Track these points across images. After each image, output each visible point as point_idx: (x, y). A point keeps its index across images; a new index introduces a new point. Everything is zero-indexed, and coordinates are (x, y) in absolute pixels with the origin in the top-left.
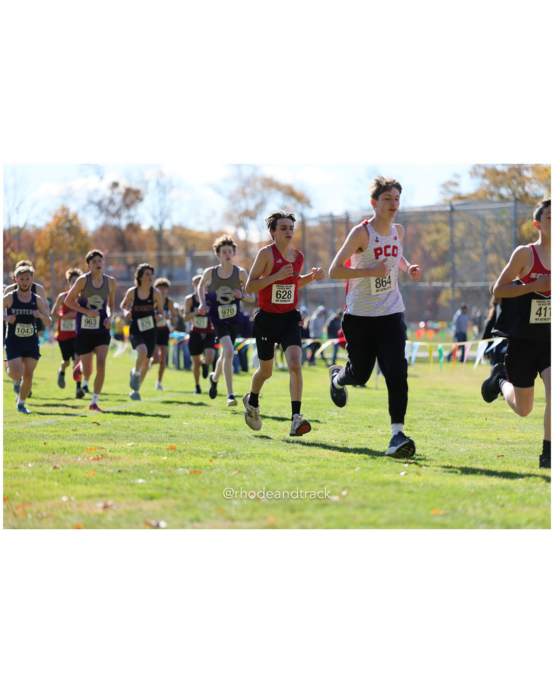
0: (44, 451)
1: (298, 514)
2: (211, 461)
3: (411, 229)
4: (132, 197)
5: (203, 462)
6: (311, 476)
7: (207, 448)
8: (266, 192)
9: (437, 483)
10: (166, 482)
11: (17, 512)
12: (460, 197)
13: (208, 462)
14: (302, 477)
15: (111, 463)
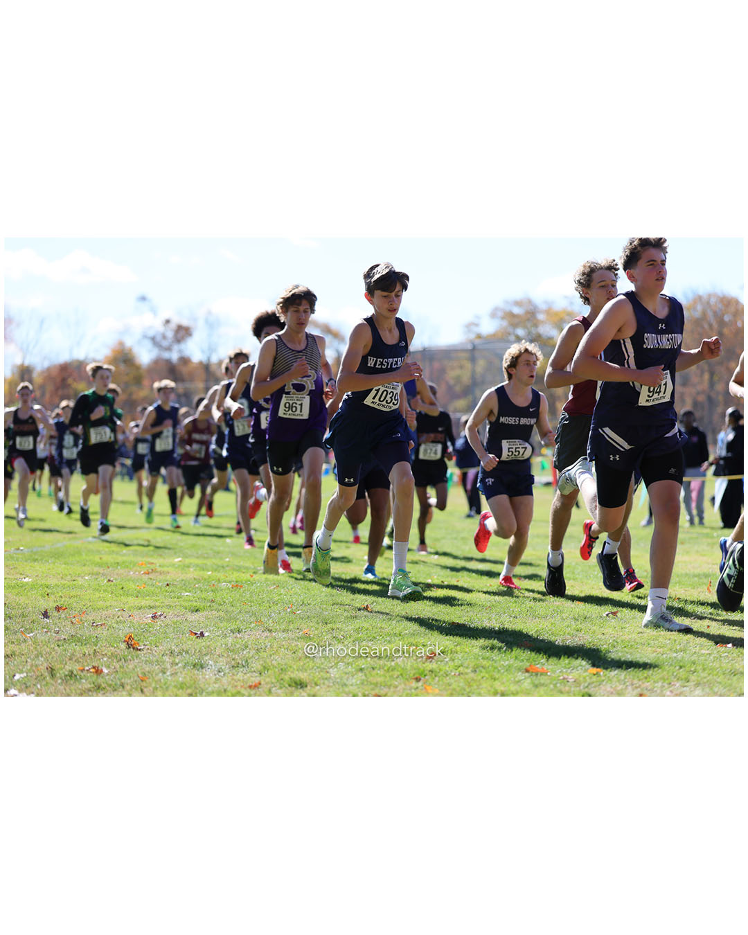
0: (100, 565)
2: (252, 576)
3: (436, 365)
4: (183, 333)
5: (245, 577)
7: (248, 564)
10: (210, 596)
11: (74, 620)
12: (479, 336)
13: (249, 578)
15: (161, 577)
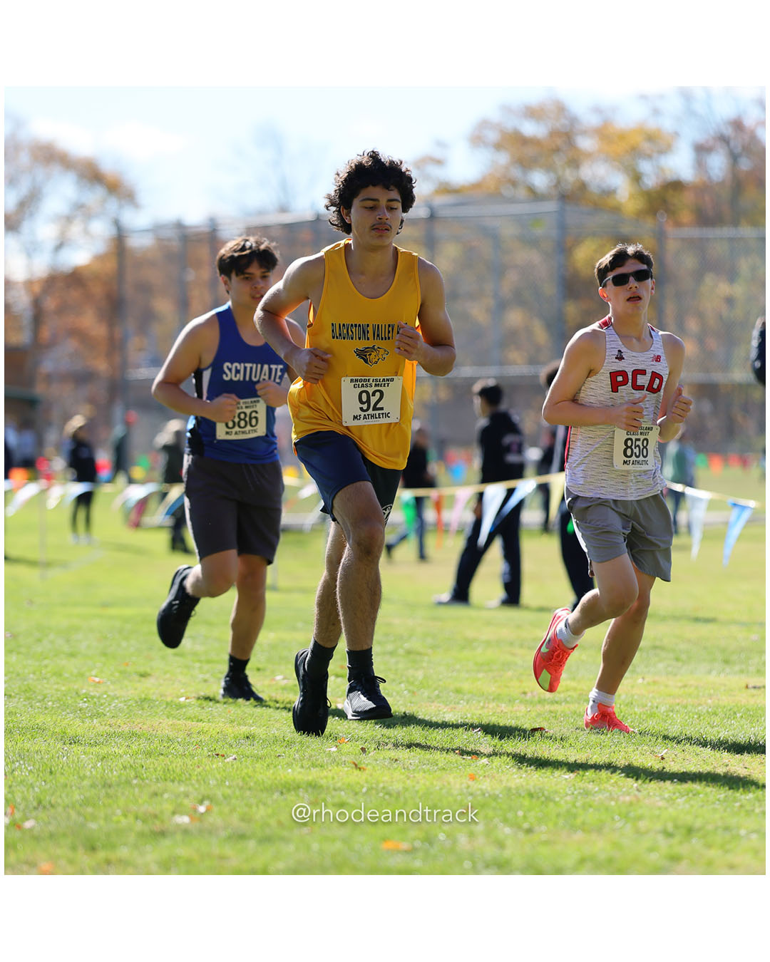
1: (101, 855)
6: (133, 774)
8: (40, 173)
9: (397, 786)
14: (113, 777)
